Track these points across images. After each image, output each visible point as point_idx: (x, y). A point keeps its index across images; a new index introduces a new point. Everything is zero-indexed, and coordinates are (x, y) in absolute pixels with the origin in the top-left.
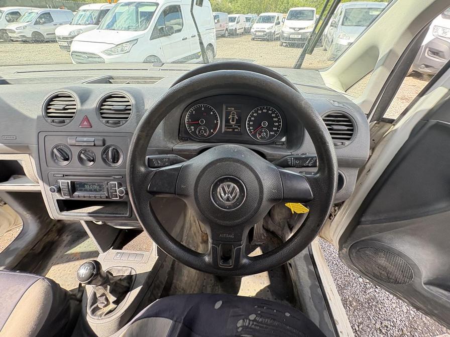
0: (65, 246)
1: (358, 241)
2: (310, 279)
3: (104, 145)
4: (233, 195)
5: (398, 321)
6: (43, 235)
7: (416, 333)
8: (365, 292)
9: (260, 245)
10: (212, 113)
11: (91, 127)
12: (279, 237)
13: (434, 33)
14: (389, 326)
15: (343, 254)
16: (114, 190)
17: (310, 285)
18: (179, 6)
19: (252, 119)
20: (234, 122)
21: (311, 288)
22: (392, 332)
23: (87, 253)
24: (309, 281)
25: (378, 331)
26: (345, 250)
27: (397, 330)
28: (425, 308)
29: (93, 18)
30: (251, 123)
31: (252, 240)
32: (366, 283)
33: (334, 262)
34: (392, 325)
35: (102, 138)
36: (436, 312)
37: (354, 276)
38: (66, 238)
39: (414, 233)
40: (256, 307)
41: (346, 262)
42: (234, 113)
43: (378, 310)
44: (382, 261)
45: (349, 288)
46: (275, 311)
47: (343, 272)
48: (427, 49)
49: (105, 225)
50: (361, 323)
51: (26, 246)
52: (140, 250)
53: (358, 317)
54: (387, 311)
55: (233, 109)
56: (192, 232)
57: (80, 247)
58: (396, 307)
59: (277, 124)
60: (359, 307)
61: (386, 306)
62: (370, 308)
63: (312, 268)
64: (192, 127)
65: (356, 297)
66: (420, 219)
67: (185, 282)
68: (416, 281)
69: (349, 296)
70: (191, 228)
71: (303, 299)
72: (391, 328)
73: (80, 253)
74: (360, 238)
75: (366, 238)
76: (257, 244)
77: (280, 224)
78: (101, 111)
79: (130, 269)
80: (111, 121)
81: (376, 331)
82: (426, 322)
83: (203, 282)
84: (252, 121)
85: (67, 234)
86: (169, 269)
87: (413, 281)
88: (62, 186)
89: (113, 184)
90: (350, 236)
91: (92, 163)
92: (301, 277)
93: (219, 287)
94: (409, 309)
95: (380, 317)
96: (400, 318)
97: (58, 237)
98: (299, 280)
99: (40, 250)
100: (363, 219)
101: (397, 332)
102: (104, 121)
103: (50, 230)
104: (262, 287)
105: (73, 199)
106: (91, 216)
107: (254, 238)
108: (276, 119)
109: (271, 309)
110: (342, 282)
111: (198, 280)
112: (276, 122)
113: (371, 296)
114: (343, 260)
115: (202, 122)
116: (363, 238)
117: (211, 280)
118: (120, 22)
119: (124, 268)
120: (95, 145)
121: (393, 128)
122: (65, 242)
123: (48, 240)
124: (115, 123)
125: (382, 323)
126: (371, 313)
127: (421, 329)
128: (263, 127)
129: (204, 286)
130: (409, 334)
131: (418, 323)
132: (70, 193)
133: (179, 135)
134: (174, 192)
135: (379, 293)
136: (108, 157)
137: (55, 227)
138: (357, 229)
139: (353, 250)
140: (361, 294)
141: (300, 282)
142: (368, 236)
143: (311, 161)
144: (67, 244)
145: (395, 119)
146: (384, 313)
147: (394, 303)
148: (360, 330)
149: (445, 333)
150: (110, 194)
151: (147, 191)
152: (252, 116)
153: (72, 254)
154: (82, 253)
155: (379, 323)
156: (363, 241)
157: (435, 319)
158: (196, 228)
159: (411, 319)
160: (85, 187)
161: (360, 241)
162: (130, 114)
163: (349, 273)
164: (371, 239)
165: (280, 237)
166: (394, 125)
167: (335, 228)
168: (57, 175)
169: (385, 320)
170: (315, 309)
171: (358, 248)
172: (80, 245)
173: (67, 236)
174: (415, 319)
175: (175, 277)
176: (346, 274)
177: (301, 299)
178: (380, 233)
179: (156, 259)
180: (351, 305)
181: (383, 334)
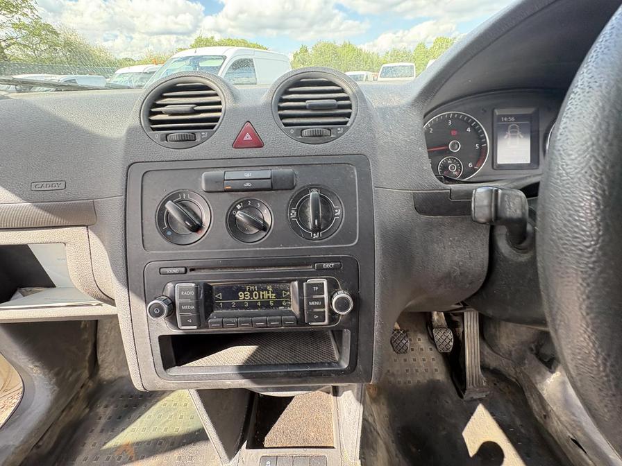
0: (102, 431)
3: (294, 188)
6: (60, 411)
9: (481, 400)
10: (469, 130)
11: (262, 145)
12: (512, 381)
16: (317, 300)
18: (251, 60)
23: (149, 442)
31: (464, 390)
38: (104, 411)
42: (515, 128)
51: (24, 442)
55: (513, 119)
57: (134, 429)
73: (133, 444)
76: (475, 397)
77: (510, 355)
78: (282, 112)
80: (309, 129)
85: (104, 404)
88: (181, 297)
89: (315, 285)
97: (87, 410)
99: (51, 445)
102: (292, 132)
103: (76, 398)
105: (204, 331)
107: (469, 386)
115: (454, 147)
120: (271, 188)
122: (103, 421)
123: (67, 420)
124: (319, 135)
132: (199, 317)
137: (83, 389)
144: (105, 425)
150: (306, 312)
153: (118, 448)
154: (138, 443)
160: (238, 298)
162: (349, 115)
165: (514, 380)
168: (169, 270)
172: (132, 426)
173: (106, 406)
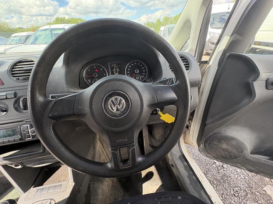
1: (207, 137)
2: (186, 171)
3: (15, 97)
4: (121, 106)
5: (241, 185)
7: (253, 190)
8: (219, 173)
10: (101, 69)
11: (4, 84)
13: (210, 35)
14: (238, 191)
15: (201, 148)
16: (26, 131)
17: (187, 175)
19: (128, 69)
20: (117, 73)
21: (188, 177)
22: (241, 194)
24: (186, 172)
25: (234, 196)
26: (202, 146)
27: (243, 191)
28: (255, 169)
29: (22, 40)
30: (128, 72)
32: (218, 166)
33: (197, 158)
34: (239, 189)
35: (13, 92)
36: (261, 170)
37: (210, 164)
39: (236, 123)
40: (156, 199)
41: (205, 153)
42: (116, 68)
43: (229, 182)
44: (224, 146)
45: (210, 173)
46: (170, 198)
47: (203, 164)
48: (209, 42)
49: (24, 168)
50: (223, 194)
52: (59, 181)
53: (220, 190)
54: (234, 181)
55: (115, 65)
56: (102, 160)
58: (238, 177)
59: (144, 71)
60: (218, 184)
61: (232, 178)
62: (224, 182)
63: (186, 163)
64: (89, 80)
65: (215, 177)
66: (237, 113)
67: (100, 200)
68: (245, 153)
69: (211, 178)
70: (100, 157)
71: (186, 187)
72: (239, 191)
74: (208, 135)
75: (212, 133)
77: (160, 140)
78: (13, 72)
79: (50, 200)
80: (21, 78)
81: (232, 196)
82: (255, 181)
83: (115, 196)
84: (128, 71)
86: (85, 192)
87: (244, 153)
89: (26, 127)
90: (202, 135)
91: (5, 113)
92: (180, 171)
93: (128, 196)
94: (244, 176)
95: (232, 186)
96: (242, 183)
98: (180, 174)
100: (207, 122)
101: (243, 193)
102: (15, 79)
104: (158, 187)
106: (6, 160)
108: (143, 68)
109: (167, 197)
110: (204, 170)
111: (111, 196)
112: (144, 70)
113: (222, 174)
114: (203, 153)
115: (95, 75)
116: (210, 135)
117: (121, 193)
118: (40, 40)
119: (44, 201)
120: (7, 98)
121: (208, 66)
124: (25, 79)
125: (234, 190)
126: (226, 185)
127: (254, 186)
128: (136, 74)
129: (116, 199)
130: (250, 192)
131: (252, 183)
133: (79, 85)
134: (73, 114)
135: (226, 171)
136: (20, 106)
138: (205, 130)
139: (207, 144)
140: (217, 174)
141: (181, 175)
142: (212, 132)
143: (170, 81)
145: (208, 60)
146: (233, 183)
147: (236, 175)
148: (224, 199)
149: (267, 185)
150: (23, 136)
151: (49, 117)
152: (128, 68)
155: (232, 190)
156: (210, 136)
157: (262, 175)
158: (104, 157)
159: (247, 182)
161: (209, 137)
163: (207, 163)
164: (215, 134)
166: (208, 64)
167: (192, 135)
169: (235, 187)
170: (195, 192)
171: (209, 142)
174: (249, 181)
175: (92, 197)
176: (205, 164)
177: (184, 187)
178: (218, 128)
179: (73, 185)
180: (214, 184)
181: (237, 196)
